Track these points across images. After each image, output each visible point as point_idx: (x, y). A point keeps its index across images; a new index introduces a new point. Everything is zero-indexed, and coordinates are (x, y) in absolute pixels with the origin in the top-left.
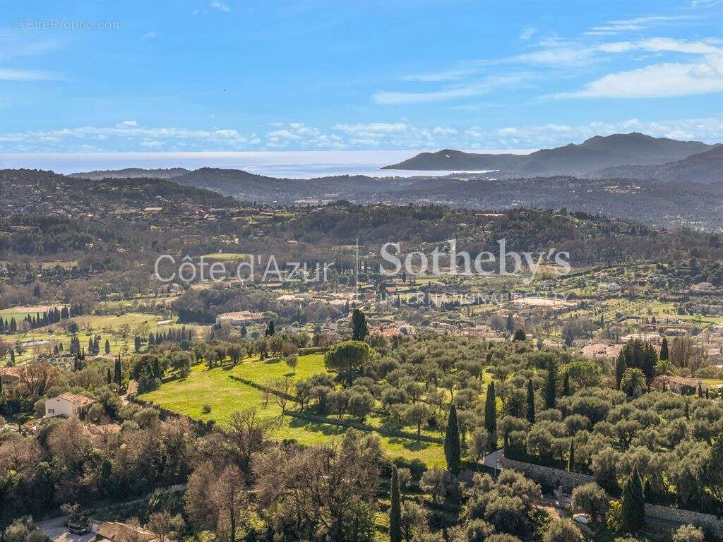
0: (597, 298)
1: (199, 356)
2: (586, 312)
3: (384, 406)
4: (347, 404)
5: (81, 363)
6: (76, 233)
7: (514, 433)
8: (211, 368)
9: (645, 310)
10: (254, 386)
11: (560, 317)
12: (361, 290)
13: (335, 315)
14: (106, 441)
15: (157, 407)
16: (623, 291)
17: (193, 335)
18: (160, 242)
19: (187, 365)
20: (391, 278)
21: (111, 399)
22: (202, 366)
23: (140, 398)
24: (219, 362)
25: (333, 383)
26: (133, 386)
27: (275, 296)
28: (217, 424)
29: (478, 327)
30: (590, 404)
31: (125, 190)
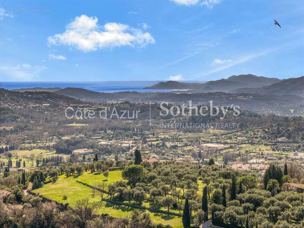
0: (237, 144)
1: (62, 171)
2: (233, 150)
3: (151, 197)
4: (133, 196)
5: (7, 174)
6: (13, 115)
7: (217, 212)
8: (68, 177)
9: (258, 149)
10: (88, 186)
11: (221, 152)
12: (135, 140)
13: (124, 150)
14: (15, 214)
15: (41, 196)
16: (248, 141)
17: (62, 159)
18: (49, 118)
19: (57, 175)
20: (148, 135)
21: (19, 192)
22: (64, 176)
23: (33, 191)
24: (71, 174)
25: (126, 185)
26: (30, 185)
27: (98, 142)
28: (70, 205)
29: (186, 156)
30: (254, 197)
31: (34, 96)
